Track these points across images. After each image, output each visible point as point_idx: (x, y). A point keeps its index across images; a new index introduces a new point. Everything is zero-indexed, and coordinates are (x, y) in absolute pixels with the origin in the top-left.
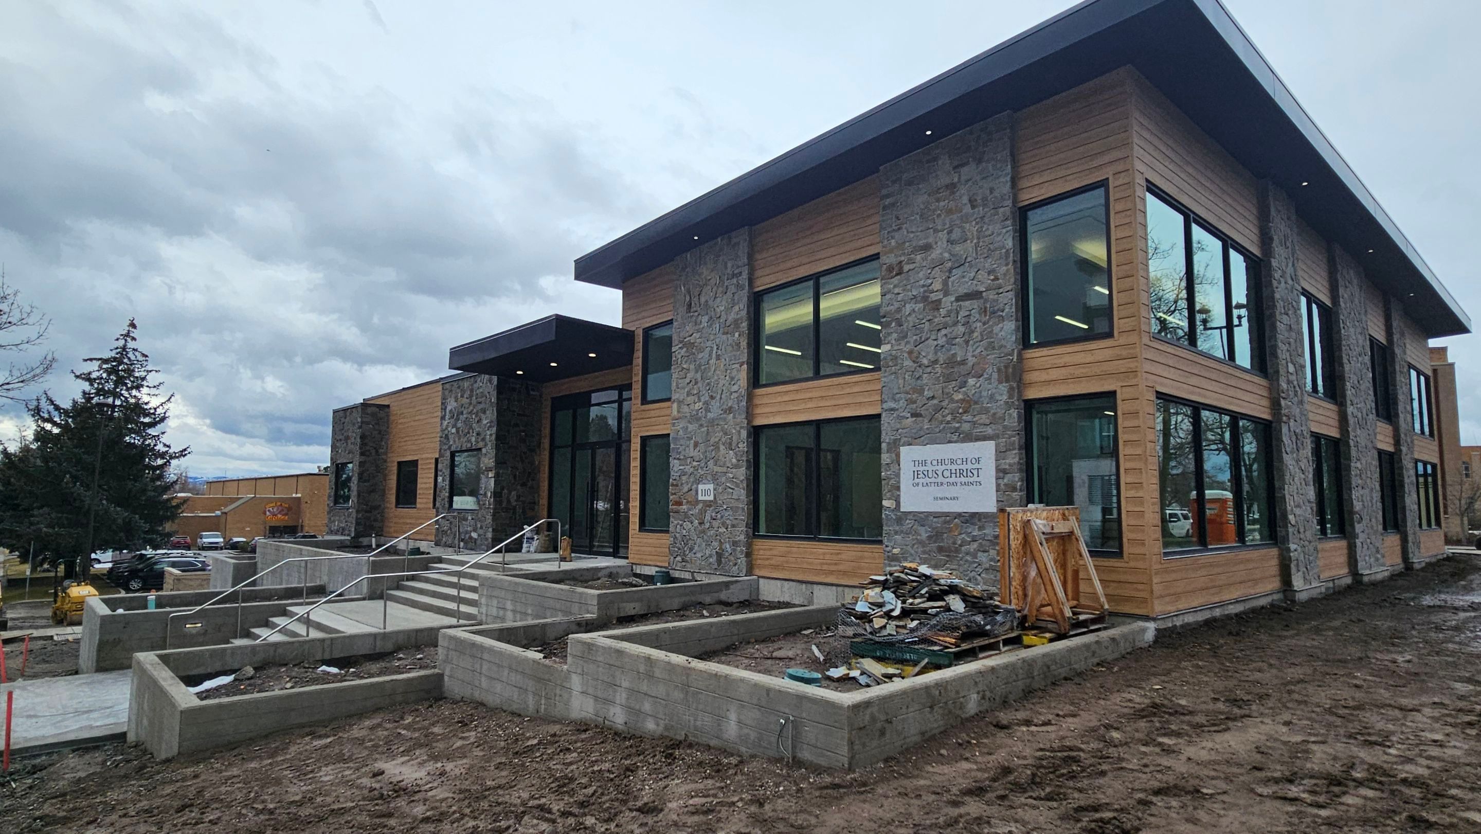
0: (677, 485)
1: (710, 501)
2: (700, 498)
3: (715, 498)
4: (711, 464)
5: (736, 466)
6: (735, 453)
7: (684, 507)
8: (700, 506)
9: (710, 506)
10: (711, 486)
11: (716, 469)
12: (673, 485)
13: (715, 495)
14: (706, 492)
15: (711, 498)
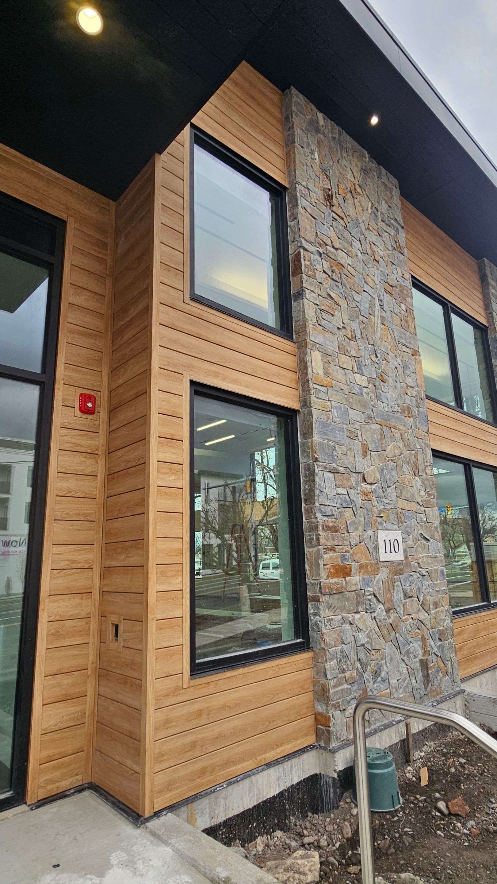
0: (335, 529)
1: (400, 563)
2: (383, 557)
3: (406, 557)
4: (392, 492)
5: (426, 504)
6: (423, 482)
7: (355, 579)
8: (383, 574)
9: (399, 572)
10: (397, 535)
11: (401, 504)
12: (327, 528)
13: (405, 551)
14: (393, 547)
15: (400, 556)
